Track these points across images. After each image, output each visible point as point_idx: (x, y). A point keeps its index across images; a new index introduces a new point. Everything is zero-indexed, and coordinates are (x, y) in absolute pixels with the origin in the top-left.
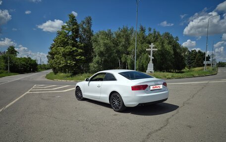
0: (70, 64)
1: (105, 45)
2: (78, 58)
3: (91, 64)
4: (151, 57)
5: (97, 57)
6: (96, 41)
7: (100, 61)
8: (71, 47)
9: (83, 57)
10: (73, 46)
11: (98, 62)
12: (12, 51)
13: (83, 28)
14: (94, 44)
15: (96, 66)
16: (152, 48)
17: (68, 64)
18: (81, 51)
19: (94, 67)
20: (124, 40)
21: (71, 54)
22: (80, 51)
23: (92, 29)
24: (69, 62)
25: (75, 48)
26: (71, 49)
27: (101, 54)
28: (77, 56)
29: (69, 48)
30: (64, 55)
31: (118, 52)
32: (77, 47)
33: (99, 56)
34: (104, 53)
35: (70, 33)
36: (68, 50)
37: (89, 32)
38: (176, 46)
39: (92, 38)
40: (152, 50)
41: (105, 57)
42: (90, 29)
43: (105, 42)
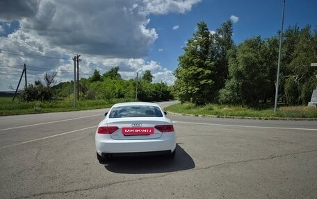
0: (191, 90)
2: (203, 82)
3: (222, 91)
5: (233, 79)
6: (234, 56)
7: (236, 86)
8: (196, 68)
9: (210, 81)
10: (200, 65)
11: (232, 87)
12: (148, 76)
13: (218, 39)
14: (230, 60)
15: (228, 93)
17: (189, 92)
18: (210, 72)
19: (226, 95)
21: (195, 78)
22: (207, 72)
23: (232, 38)
24: (190, 88)
26: (195, 70)
27: (239, 75)
28: (202, 79)
29: (192, 70)
32: (205, 67)
33: (236, 78)
35: (199, 48)
36: (191, 72)
37: (227, 43)
39: (229, 52)
42: (229, 39)
43: (245, 56)
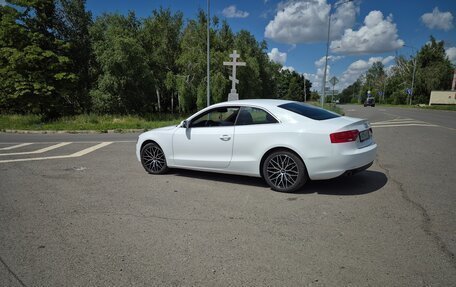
0: (39, 90)
1: (126, 48)
2: (60, 76)
3: (94, 93)
4: (235, 81)
5: (107, 76)
6: (100, 38)
7: (116, 85)
8: (39, 50)
9: (72, 76)
10: (45, 46)
11: (109, 89)
14: (96, 46)
15: (106, 96)
16: (235, 60)
17: (36, 92)
18: (67, 59)
19: (102, 99)
20: (165, 40)
21: (42, 69)
22: (62, 59)
24: (36, 86)
25: (48, 53)
26: (40, 54)
27: (117, 70)
28: (56, 72)
29: (32, 53)
30: (23, 69)
31: (153, 65)
32: (54, 48)
33: (112, 73)
34: (124, 66)
36: (31, 57)
39: (91, 30)
40: (235, 64)
41: (127, 76)
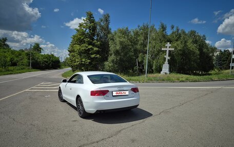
0: (84, 62)
1: (121, 43)
2: (93, 56)
3: (106, 63)
4: (167, 57)
5: (113, 55)
6: (113, 39)
7: (115, 60)
8: (87, 45)
9: (98, 56)
10: (90, 44)
11: (113, 61)
12: (37, 48)
13: (101, 26)
14: (110, 43)
15: (110, 65)
16: (168, 47)
17: (83, 63)
18: (97, 49)
19: (109, 66)
21: (87, 52)
22: (95, 49)
23: (110, 26)
24: (83, 60)
25: (90, 47)
26: (87, 47)
27: (117, 53)
28: (92, 54)
29: (84, 47)
30: (80, 53)
32: (94, 45)
33: (115, 54)
34: (120, 51)
35: (88, 30)
36: (83, 48)
37: (107, 30)
38: (202, 46)
39: (109, 36)
40: (168, 49)
41: (121, 56)
42: (108, 27)
43: (121, 40)
